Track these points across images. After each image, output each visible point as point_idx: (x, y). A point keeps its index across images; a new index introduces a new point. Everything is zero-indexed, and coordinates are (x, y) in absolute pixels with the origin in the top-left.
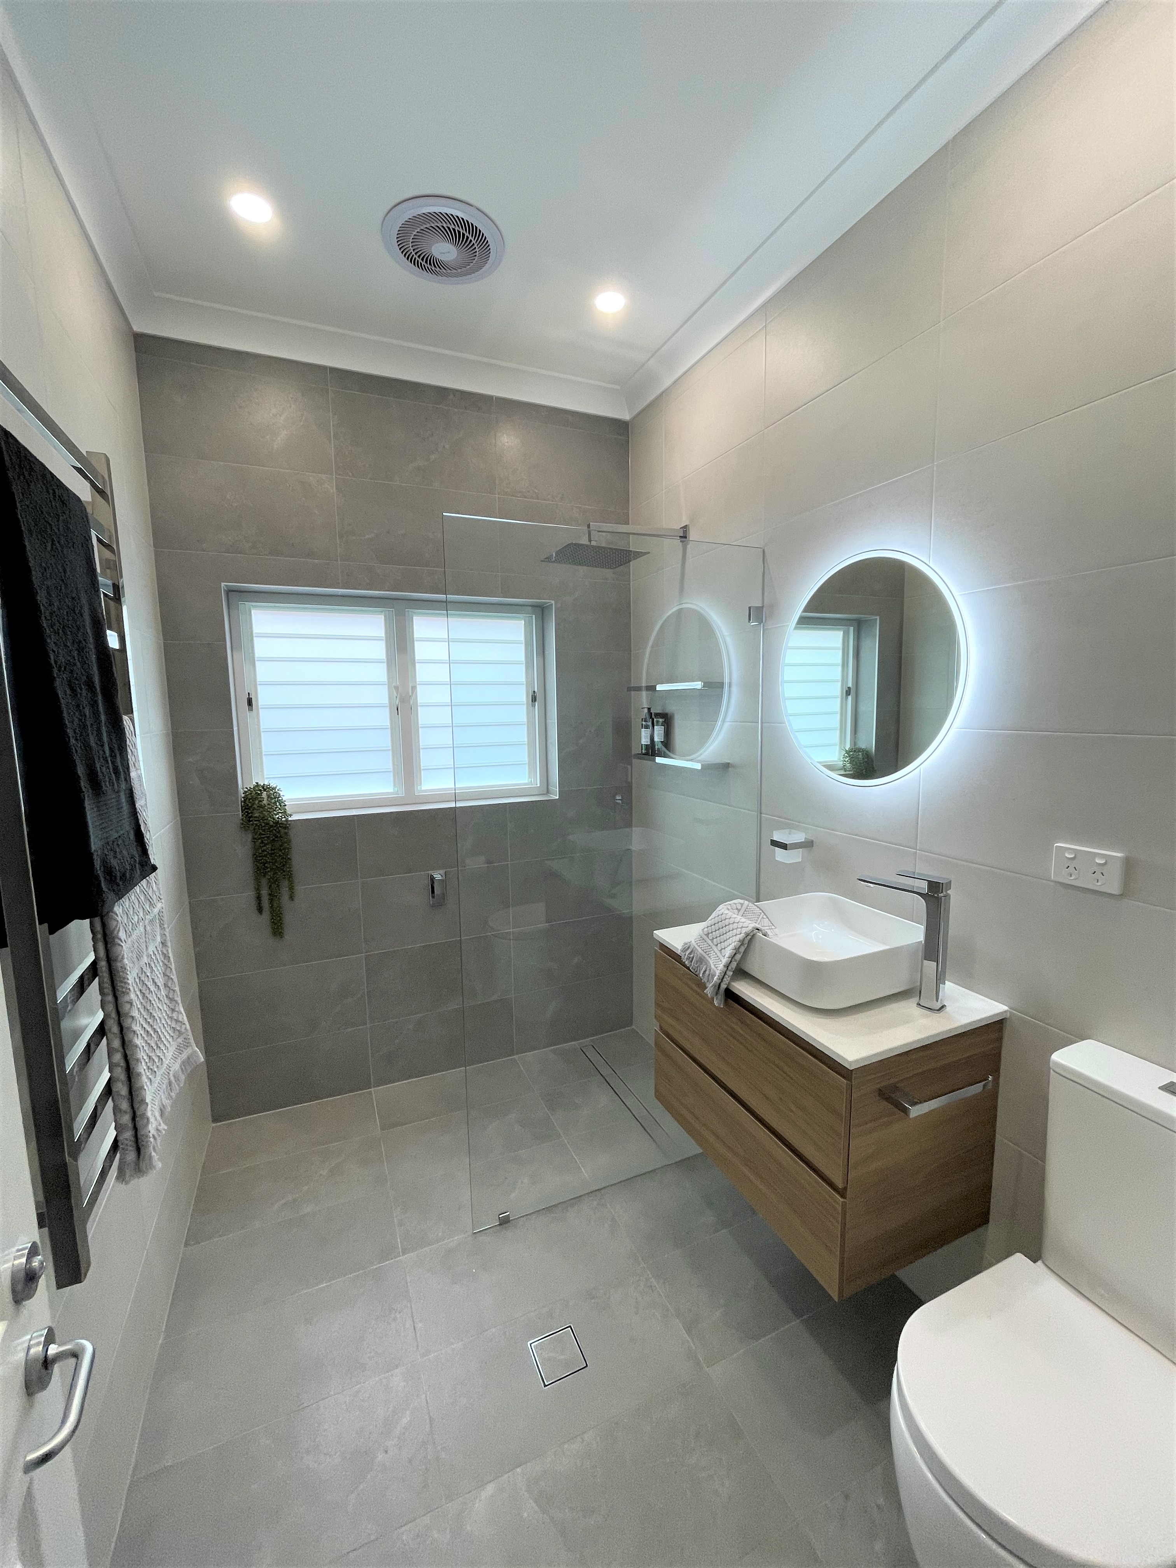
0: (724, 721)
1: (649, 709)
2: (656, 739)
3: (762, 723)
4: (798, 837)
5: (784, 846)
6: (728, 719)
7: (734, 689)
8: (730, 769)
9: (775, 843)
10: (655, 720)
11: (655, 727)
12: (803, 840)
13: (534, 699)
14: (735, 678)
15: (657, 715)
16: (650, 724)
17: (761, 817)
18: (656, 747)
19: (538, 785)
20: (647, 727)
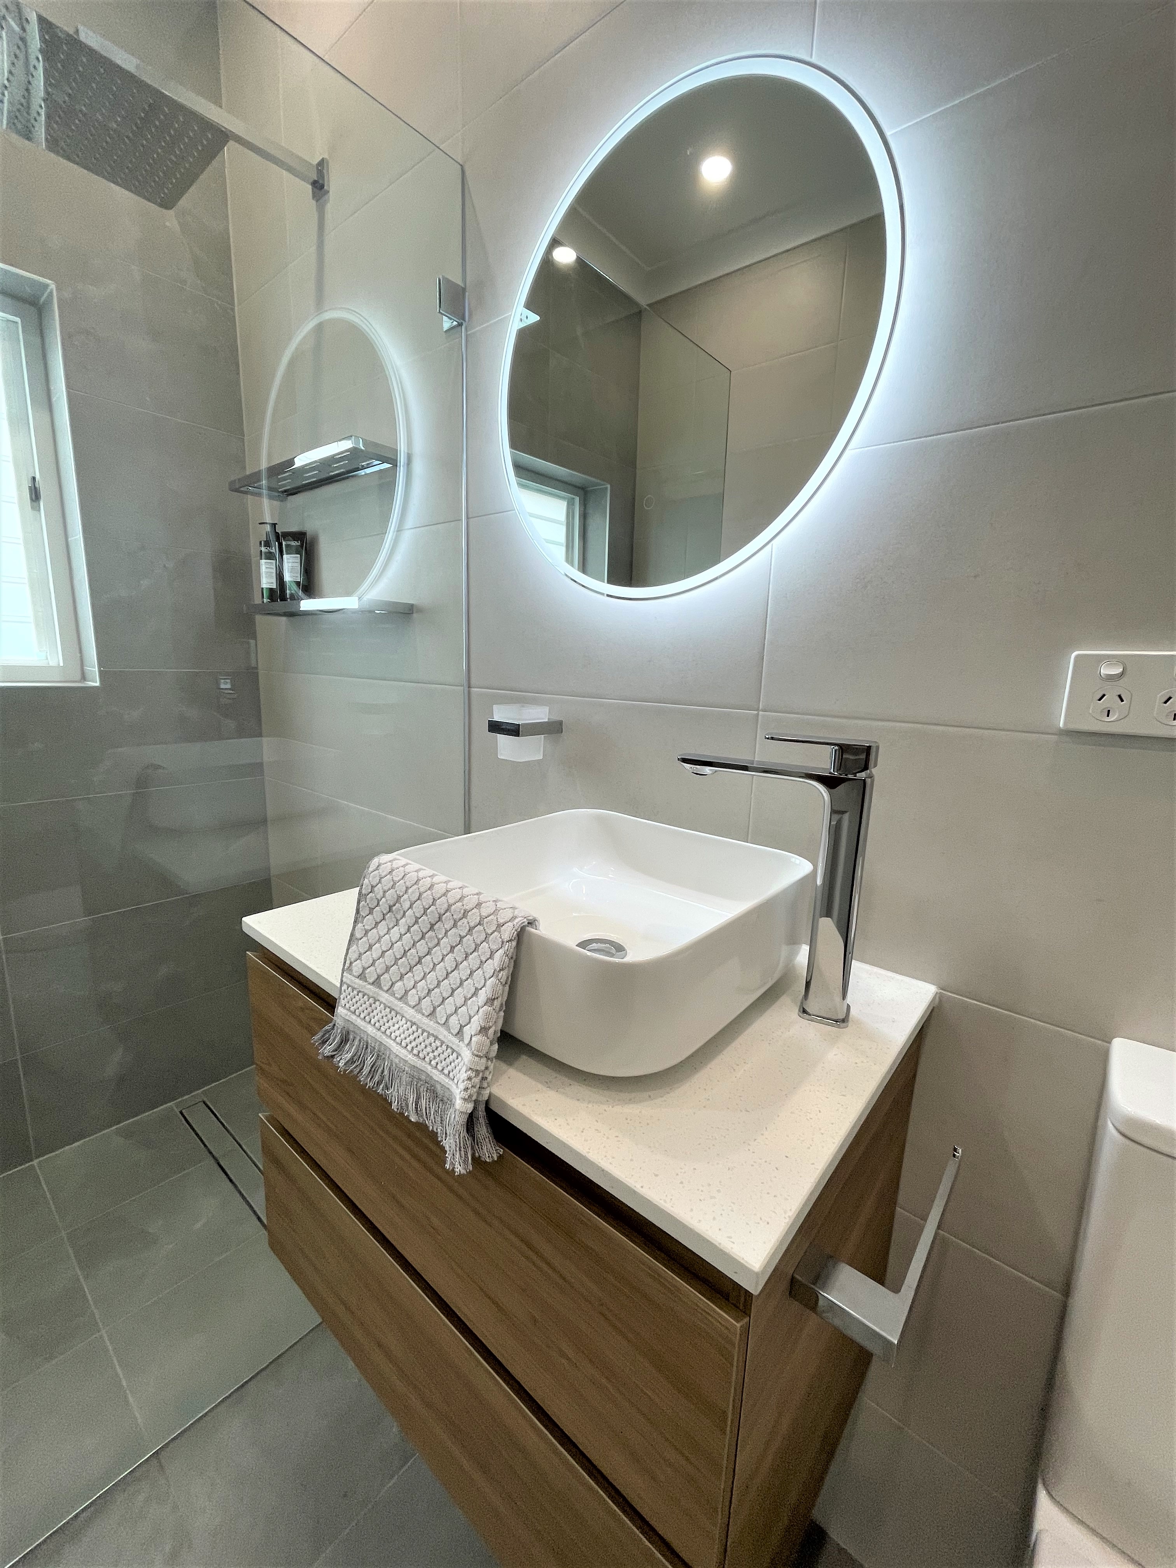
0: (399, 530)
1: (274, 525)
2: (287, 578)
3: (468, 518)
4: (537, 714)
5: (513, 730)
6: (410, 522)
7: (418, 467)
8: (415, 615)
9: (496, 727)
10: (284, 543)
11: (285, 556)
12: (547, 720)
13: (35, 494)
14: (419, 447)
15: (287, 535)
16: (275, 549)
17: (469, 693)
18: (288, 592)
19: (62, 664)
20: (270, 556)
